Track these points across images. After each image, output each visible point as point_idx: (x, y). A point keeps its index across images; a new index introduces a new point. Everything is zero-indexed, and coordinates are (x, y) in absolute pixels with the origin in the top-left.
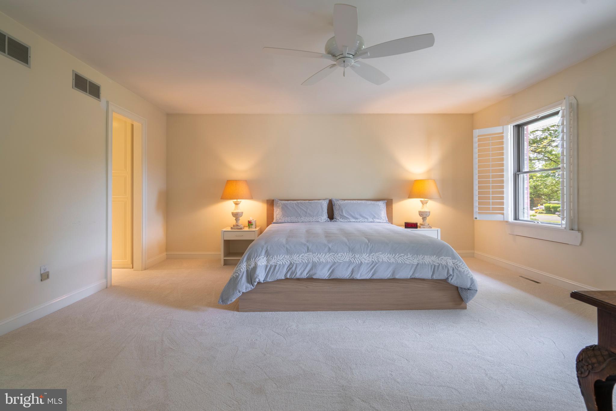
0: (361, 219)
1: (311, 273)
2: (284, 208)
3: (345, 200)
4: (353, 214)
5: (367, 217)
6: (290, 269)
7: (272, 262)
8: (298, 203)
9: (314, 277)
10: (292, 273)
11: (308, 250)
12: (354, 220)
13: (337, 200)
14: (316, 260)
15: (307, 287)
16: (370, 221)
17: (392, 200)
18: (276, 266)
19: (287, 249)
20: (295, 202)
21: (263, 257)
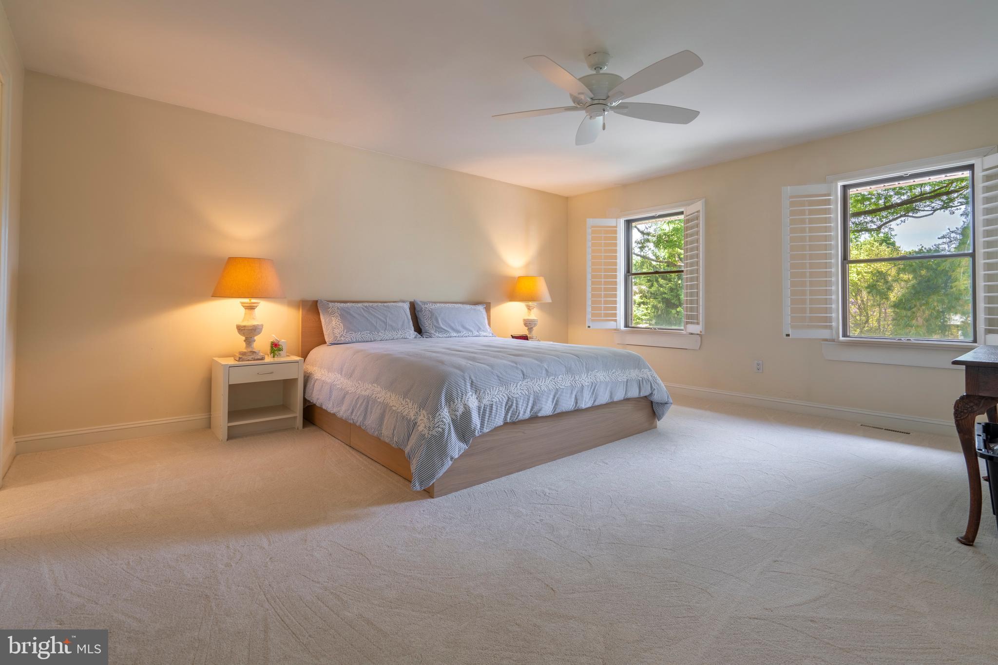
0: (464, 333)
1: (535, 409)
2: (345, 317)
3: (435, 303)
4: (453, 325)
5: (471, 329)
6: (511, 406)
7: (486, 401)
8: (366, 307)
9: (540, 415)
10: (513, 414)
11: (524, 376)
12: (455, 334)
13: (425, 303)
14: (537, 388)
15: (523, 433)
16: (475, 334)
17: (490, 303)
18: (492, 406)
19: (498, 376)
20: (360, 305)
21: (470, 393)
